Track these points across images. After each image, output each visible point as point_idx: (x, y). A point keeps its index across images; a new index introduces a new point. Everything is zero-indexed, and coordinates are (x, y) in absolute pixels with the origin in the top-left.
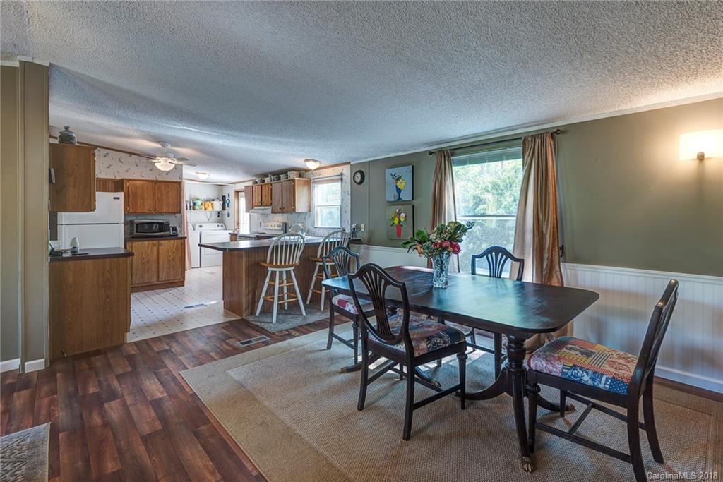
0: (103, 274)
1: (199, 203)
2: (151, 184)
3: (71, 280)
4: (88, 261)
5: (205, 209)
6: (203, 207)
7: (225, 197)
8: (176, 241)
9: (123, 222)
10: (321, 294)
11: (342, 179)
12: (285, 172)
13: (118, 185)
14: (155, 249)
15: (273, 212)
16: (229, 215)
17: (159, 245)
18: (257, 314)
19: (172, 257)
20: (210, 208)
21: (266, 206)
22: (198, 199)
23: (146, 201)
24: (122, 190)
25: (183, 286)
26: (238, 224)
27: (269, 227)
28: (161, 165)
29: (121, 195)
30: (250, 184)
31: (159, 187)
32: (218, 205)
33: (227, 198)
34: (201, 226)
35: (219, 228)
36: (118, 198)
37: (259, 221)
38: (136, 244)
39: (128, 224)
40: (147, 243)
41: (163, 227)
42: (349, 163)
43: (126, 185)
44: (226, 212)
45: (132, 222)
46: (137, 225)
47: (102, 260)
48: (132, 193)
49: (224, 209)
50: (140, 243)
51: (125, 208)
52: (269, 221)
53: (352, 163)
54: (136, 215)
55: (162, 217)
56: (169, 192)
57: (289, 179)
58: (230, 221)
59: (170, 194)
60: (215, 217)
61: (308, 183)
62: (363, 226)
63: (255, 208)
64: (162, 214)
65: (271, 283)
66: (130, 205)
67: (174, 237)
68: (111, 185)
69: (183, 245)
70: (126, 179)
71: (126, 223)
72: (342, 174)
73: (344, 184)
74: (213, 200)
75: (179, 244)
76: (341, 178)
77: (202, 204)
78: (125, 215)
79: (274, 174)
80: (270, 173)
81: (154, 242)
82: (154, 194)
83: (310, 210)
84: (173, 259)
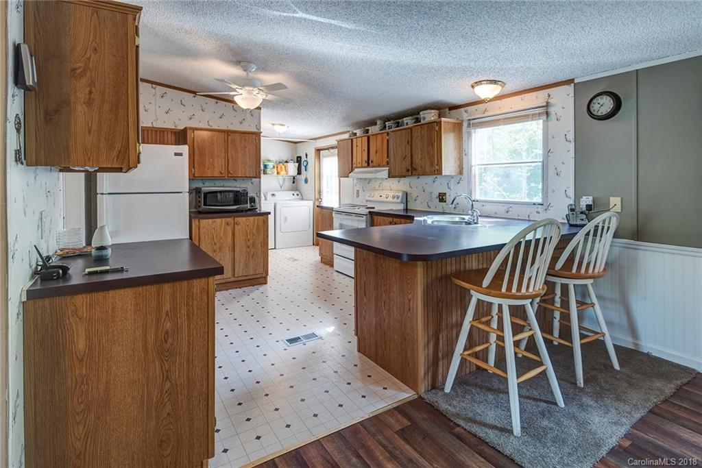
0: (158, 323)
1: (271, 165)
2: (223, 134)
3: (81, 344)
4: (122, 292)
5: (278, 173)
6: (275, 170)
7: (300, 157)
8: (256, 218)
9: (188, 191)
10: (571, 349)
11: (547, 114)
12: (415, 113)
13: (180, 136)
14: (229, 229)
15: (391, 176)
16: (306, 181)
17: (235, 224)
18: (448, 389)
19: (251, 241)
20: (283, 173)
21: (379, 166)
22: (269, 161)
23: (216, 159)
24: (185, 143)
25: (266, 284)
26: (320, 192)
27: (377, 198)
28: (243, 99)
29: (184, 149)
30: (346, 136)
31: (233, 141)
32: (292, 168)
33: (304, 158)
34: (273, 195)
35: (294, 197)
36: (181, 154)
37: (356, 188)
38: (206, 223)
39: (195, 192)
40: (219, 220)
41: (239, 197)
42: (572, 81)
43: (190, 135)
44: (302, 177)
45: (198, 191)
46: (206, 194)
47: (154, 288)
48: (198, 148)
49: (299, 173)
50: (210, 221)
51: (190, 170)
52: (375, 189)
53: (576, 82)
54: (203, 179)
55: (236, 184)
56: (246, 147)
57: (422, 122)
58: (308, 189)
59: (247, 150)
60: (288, 183)
61: (458, 127)
62: (615, 201)
63: (356, 170)
64: (235, 178)
65: (475, 324)
66: (196, 165)
67: (253, 211)
68: (171, 137)
69: (266, 223)
70: (191, 128)
71: (190, 192)
72: (548, 105)
73: (553, 122)
74: (287, 162)
75: (261, 223)
76: (545, 111)
77: (274, 167)
78: (190, 179)
79: (386, 119)
80: (380, 118)
81: (229, 219)
82: (227, 151)
83: (461, 173)
84: (253, 245)
